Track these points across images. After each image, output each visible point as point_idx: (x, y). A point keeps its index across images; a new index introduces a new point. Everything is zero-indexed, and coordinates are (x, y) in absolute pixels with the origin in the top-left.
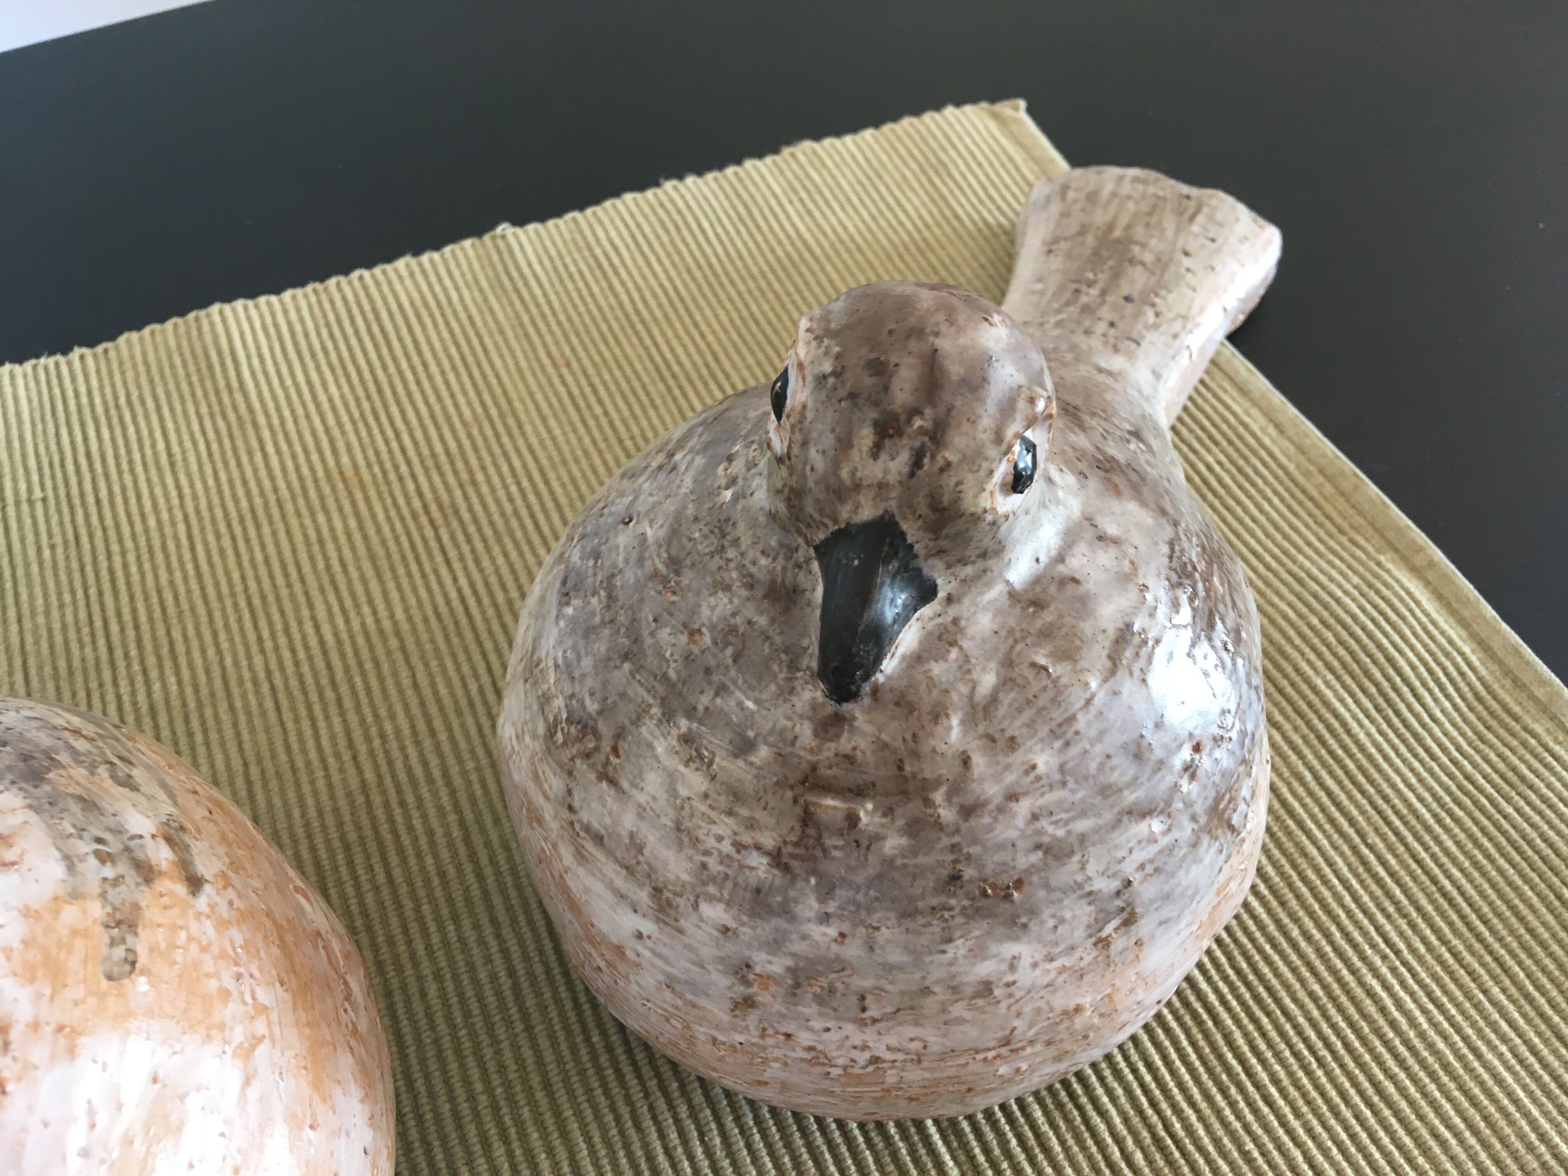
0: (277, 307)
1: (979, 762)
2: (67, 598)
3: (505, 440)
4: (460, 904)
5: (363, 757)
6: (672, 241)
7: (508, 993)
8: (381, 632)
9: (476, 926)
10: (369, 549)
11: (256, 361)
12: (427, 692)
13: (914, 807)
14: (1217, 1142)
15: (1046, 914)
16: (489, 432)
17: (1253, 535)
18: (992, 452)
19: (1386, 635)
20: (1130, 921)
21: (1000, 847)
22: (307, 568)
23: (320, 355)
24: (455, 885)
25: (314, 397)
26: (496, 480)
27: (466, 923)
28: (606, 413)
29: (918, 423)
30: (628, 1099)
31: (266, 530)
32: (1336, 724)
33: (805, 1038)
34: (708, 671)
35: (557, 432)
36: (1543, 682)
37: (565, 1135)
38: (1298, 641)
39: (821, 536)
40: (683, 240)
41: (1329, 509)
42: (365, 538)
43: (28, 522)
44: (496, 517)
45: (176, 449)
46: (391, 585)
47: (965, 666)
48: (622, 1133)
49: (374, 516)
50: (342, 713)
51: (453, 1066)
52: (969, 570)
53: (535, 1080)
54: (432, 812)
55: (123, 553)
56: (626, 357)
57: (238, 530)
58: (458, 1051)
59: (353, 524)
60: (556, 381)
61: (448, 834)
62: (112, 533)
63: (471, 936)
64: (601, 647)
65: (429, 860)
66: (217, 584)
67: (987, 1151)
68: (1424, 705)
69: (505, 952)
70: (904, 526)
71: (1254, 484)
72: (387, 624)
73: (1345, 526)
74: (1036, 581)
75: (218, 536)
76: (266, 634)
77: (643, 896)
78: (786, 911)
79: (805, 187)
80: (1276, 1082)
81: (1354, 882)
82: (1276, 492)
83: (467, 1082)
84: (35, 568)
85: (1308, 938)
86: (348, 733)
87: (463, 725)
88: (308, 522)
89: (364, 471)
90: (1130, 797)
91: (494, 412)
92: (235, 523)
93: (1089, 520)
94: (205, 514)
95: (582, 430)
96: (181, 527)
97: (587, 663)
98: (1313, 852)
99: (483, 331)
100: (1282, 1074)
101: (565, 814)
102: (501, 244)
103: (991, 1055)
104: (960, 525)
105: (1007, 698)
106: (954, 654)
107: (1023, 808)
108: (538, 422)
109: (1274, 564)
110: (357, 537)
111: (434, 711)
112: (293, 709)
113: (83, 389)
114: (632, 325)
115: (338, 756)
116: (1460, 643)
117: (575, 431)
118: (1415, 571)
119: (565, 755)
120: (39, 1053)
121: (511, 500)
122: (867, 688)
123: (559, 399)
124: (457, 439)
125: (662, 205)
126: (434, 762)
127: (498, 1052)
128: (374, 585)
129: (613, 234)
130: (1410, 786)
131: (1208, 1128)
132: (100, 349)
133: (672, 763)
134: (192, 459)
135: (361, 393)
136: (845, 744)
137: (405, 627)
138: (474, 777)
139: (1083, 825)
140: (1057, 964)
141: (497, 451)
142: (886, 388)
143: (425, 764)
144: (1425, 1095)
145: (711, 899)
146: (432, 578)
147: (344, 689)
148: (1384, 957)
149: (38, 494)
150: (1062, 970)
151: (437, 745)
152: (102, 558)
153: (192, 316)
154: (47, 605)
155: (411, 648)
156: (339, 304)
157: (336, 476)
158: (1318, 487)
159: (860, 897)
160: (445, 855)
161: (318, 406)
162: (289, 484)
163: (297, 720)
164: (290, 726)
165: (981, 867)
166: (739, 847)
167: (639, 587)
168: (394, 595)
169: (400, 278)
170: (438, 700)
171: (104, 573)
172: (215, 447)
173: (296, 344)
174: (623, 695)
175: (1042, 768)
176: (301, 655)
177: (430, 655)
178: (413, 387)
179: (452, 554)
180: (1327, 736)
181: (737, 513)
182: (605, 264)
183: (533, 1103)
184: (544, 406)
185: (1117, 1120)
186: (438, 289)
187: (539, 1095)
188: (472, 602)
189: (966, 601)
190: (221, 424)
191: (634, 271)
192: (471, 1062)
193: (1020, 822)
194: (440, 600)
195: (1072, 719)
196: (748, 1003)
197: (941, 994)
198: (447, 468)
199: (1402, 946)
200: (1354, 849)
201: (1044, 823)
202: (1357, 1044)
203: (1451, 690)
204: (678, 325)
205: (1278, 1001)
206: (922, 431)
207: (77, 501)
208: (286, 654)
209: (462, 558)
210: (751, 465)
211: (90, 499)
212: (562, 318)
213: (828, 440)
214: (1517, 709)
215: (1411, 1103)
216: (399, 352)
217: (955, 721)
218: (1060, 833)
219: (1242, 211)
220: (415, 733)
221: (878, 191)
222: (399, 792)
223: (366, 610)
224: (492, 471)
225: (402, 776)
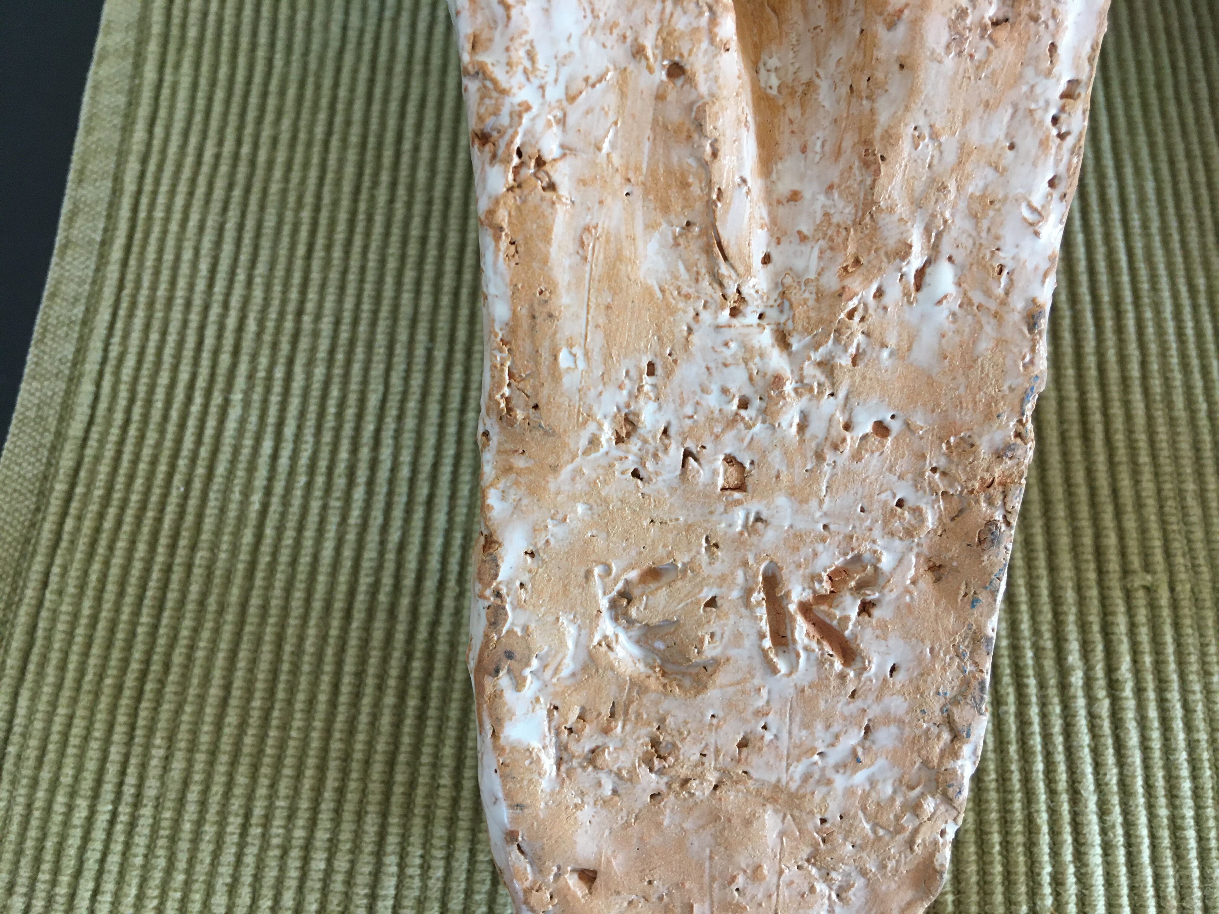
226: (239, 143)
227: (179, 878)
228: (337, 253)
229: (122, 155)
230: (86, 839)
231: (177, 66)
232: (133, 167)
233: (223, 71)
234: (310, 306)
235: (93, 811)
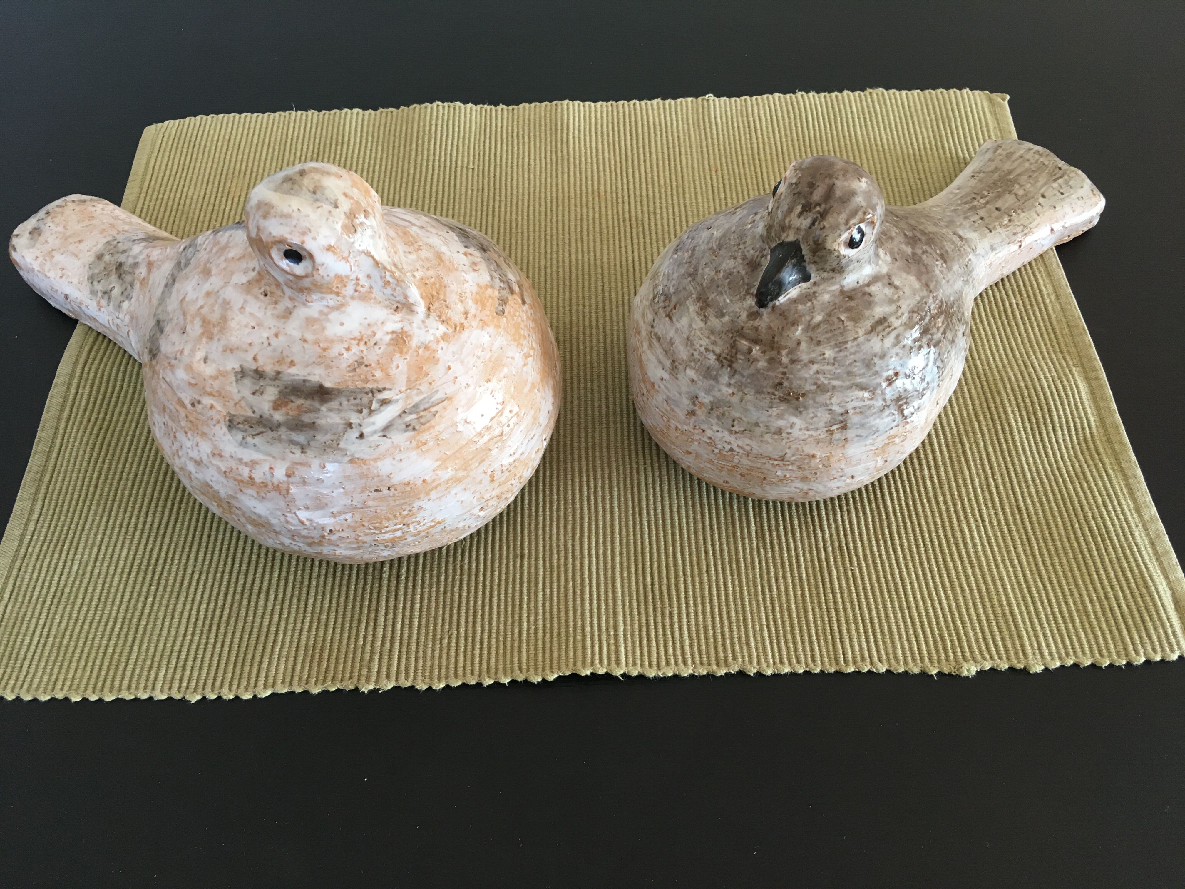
0: (593, 109)
1: (803, 346)
2: (474, 213)
3: (675, 198)
4: (595, 377)
5: (574, 311)
6: (790, 123)
7: (604, 413)
8: (595, 264)
9: (599, 386)
10: (601, 229)
11: (576, 132)
12: (607, 294)
13: (774, 354)
14: (865, 556)
15: (811, 410)
16: (669, 193)
17: (1015, 340)
18: (843, 227)
19: (1054, 400)
20: (844, 428)
21: (800, 379)
22: (573, 229)
23: (605, 137)
24: (595, 369)
25: (597, 155)
26: (665, 215)
27: (596, 384)
28: (725, 198)
29: (818, 208)
30: (637, 463)
31: (560, 208)
32: (1007, 428)
33: (709, 433)
34: (718, 286)
35: (700, 200)
36: (1122, 443)
37: (610, 466)
38: (1009, 390)
39: (773, 245)
40: (796, 124)
41: (1061, 340)
42: (601, 224)
43: (465, 176)
44: (660, 231)
45: (532, 163)
46: (605, 247)
47: (812, 310)
48: (631, 473)
49: (607, 215)
50: (570, 292)
51: (576, 430)
52: (825, 275)
53: (605, 445)
54: (595, 340)
55: (500, 202)
56: (745, 175)
57: (549, 205)
58: (579, 425)
59: (597, 216)
60: (708, 177)
61: (598, 351)
62: (497, 191)
63: (596, 390)
64: (682, 271)
65: (588, 357)
66: (534, 225)
67: (770, 526)
68: (1055, 435)
69: (607, 399)
70: (802, 246)
71: (1029, 319)
72: (598, 262)
73: (1065, 350)
74: (854, 290)
75: (540, 205)
76: (549, 251)
77: (668, 363)
78: (716, 379)
79: (869, 112)
80: (901, 545)
81: (979, 490)
82: (1038, 326)
83: (579, 437)
84: (463, 197)
85: (945, 502)
86: (571, 300)
87: (617, 312)
88: (579, 210)
89: (609, 194)
90: (859, 380)
91: (674, 184)
92: (548, 202)
93: (889, 276)
94: (537, 194)
95: (712, 203)
96: (526, 197)
97: (675, 275)
98: (967, 473)
99: (682, 144)
100: (906, 544)
101: (650, 328)
102: (706, 104)
103: (776, 463)
104: (823, 253)
105: (823, 327)
106: (809, 304)
107: (815, 367)
108: (693, 194)
109: (1018, 356)
110: (597, 222)
111: (607, 302)
112: (552, 284)
113: (499, 125)
114: (754, 159)
115: (564, 307)
116: (1090, 415)
117: (708, 202)
118: (1087, 379)
119: (656, 307)
120: (475, 323)
121: (668, 225)
122: (771, 304)
123: (706, 186)
124: (654, 192)
125: (792, 103)
126: (601, 321)
127: (594, 432)
128: (598, 245)
129: (762, 112)
130: (1028, 464)
131: (864, 550)
132: (511, 107)
133: (694, 315)
134: (538, 169)
135: (618, 159)
136: (757, 323)
137: (606, 265)
138: (615, 333)
139: (835, 383)
140: (810, 433)
141: (670, 201)
142: (811, 193)
143: (597, 322)
144: (965, 572)
145: (691, 368)
146: (623, 249)
147: (574, 283)
148: (976, 521)
149: (471, 166)
150: (811, 436)
151: (605, 316)
152: (491, 201)
153: (554, 103)
154: (465, 213)
155: (606, 275)
156: (621, 114)
157: (596, 194)
158: (1062, 329)
159: (744, 380)
160: (595, 358)
161: (597, 160)
162: (575, 191)
163: (552, 289)
164: (549, 290)
165: (791, 383)
166: (707, 350)
167: (704, 252)
168: (605, 251)
169: (653, 109)
170: (610, 299)
171: (491, 207)
172: (549, 166)
173: (596, 129)
174: (684, 289)
175: (826, 356)
176: (561, 264)
177: (613, 280)
178: (642, 162)
179: (635, 241)
180: (1000, 432)
181: (749, 234)
182: (752, 126)
183: (601, 451)
184: (698, 187)
185: (827, 535)
186: (668, 118)
187: (605, 450)
188: (637, 264)
189: (822, 287)
190: (554, 156)
191: (765, 133)
192: (583, 431)
193: (811, 372)
194: (624, 258)
195: (846, 342)
196: (692, 413)
197: (762, 429)
198: (645, 203)
199: (987, 519)
200: (987, 479)
201: (821, 376)
202: (945, 545)
203: (1073, 433)
204: (776, 166)
205: (918, 520)
206: (819, 212)
207: (486, 174)
208: (555, 262)
209: (639, 244)
210: (762, 217)
211: (492, 175)
212: (722, 148)
213: (785, 208)
214: (1101, 450)
215: (957, 572)
216: (641, 145)
217: (800, 328)
218: (826, 382)
219: (1088, 183)
220: (597, 308)
221: (907, 124)
222: (584, 328)
223: (592, 254)
224: (664, 210)
225: (587, 324)
226: (106, 414)
227: (60, 658)
228: (139, 451)
229: (59, 419)
230: (28, 649)
231: (84, 387)
232: (62, 425)
233: (102, 389)
234: (126, 470)
235: (31, 640)
